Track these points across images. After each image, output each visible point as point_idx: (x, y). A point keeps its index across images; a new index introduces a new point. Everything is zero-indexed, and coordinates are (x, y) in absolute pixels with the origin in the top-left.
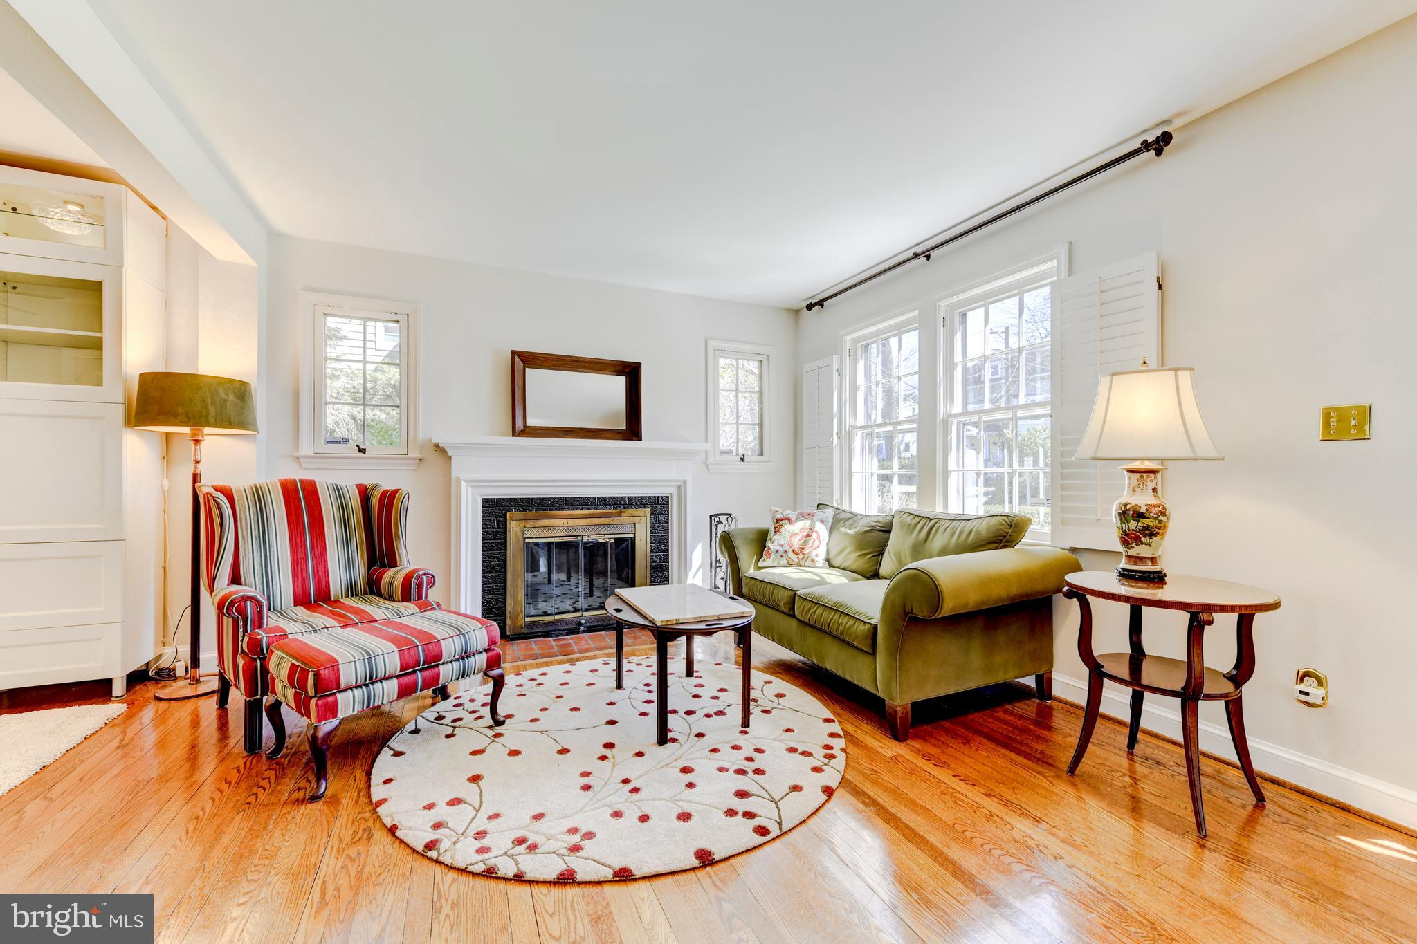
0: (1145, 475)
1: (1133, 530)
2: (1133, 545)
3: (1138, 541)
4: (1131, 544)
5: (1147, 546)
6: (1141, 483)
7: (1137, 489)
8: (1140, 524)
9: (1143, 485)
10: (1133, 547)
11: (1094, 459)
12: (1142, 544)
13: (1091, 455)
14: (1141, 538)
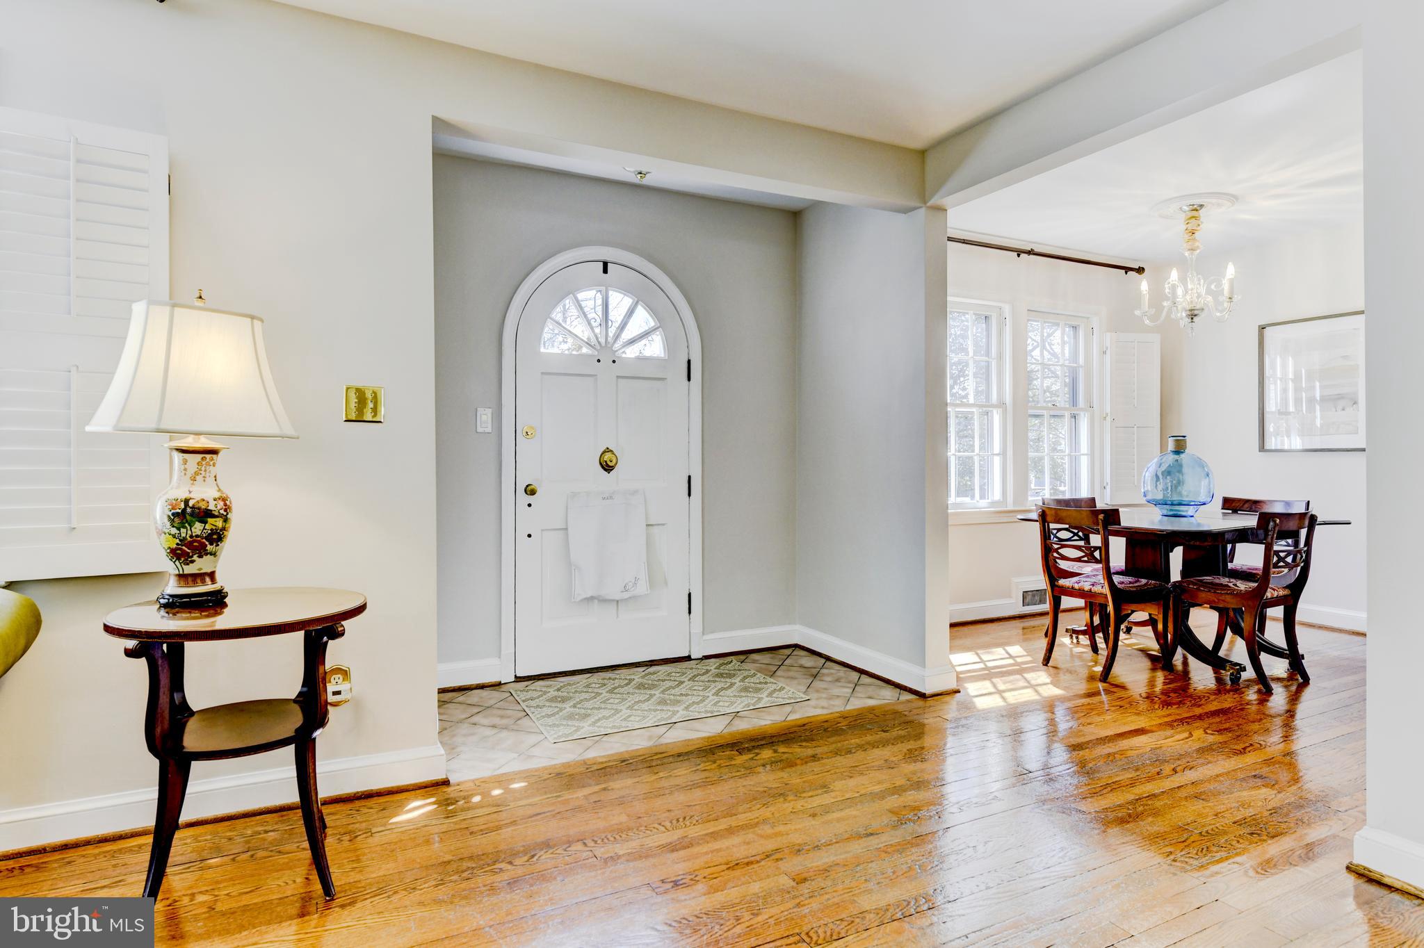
0: (208, 456)
1: (197, 536)
2: (195, 557)
3: (202, 551)
4: (192, 557)
5: (212, 556)
6: (203, 469)
7: (198, 478)
8: (208, 527)
9: (205, 471)
10: (193, 562)
11: (159, 431)
12: (206, 554)
13: (153, 426)
14: (206, 545)
